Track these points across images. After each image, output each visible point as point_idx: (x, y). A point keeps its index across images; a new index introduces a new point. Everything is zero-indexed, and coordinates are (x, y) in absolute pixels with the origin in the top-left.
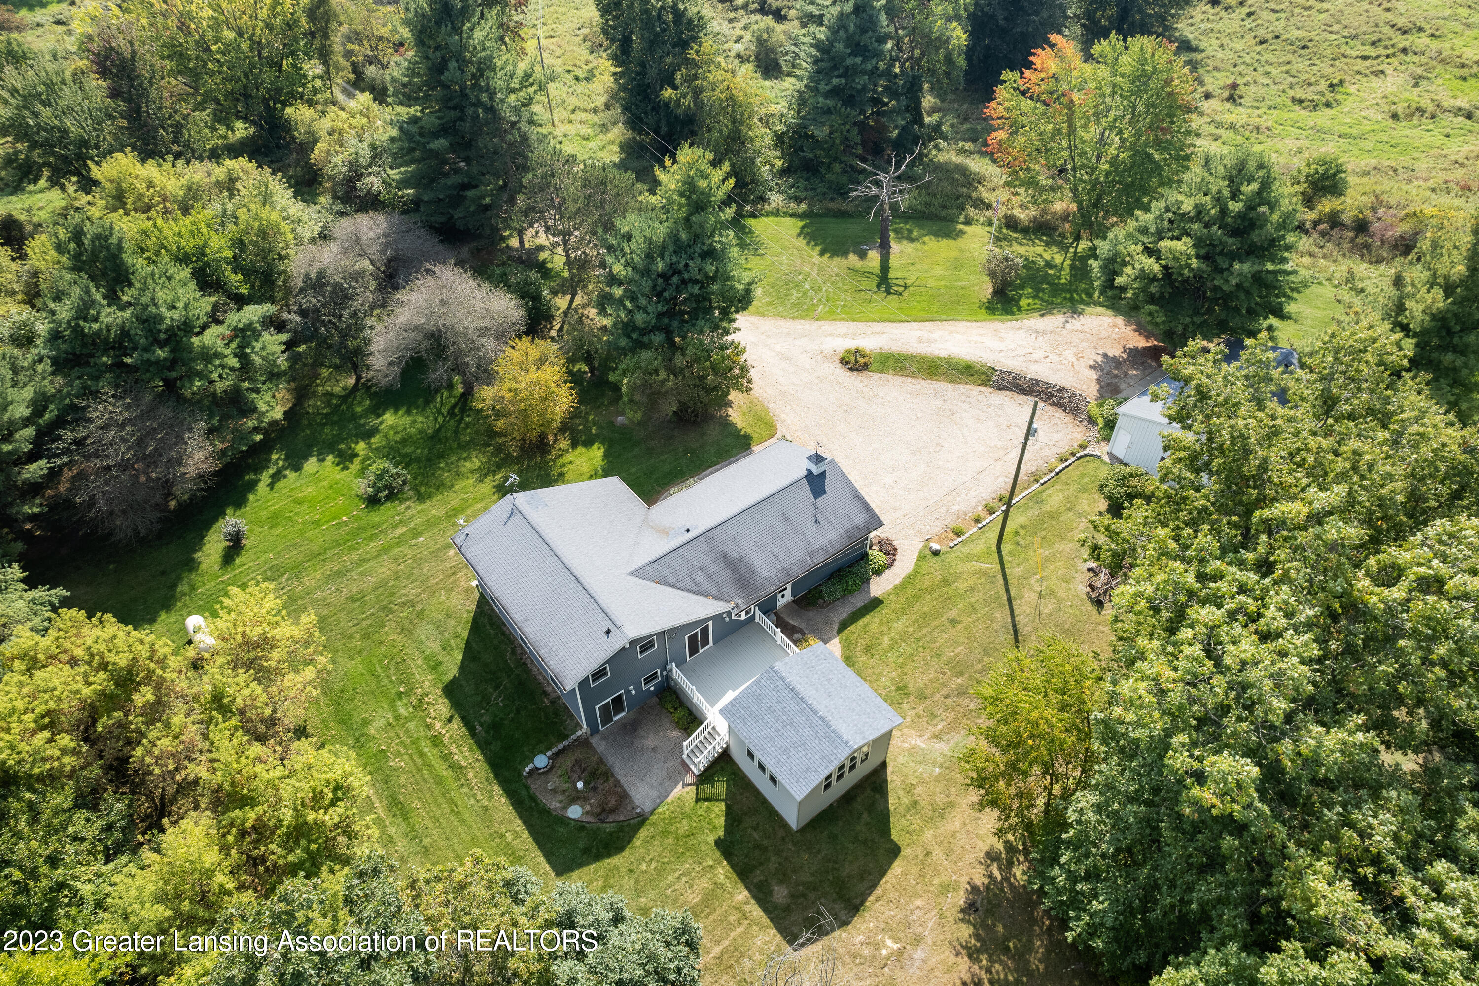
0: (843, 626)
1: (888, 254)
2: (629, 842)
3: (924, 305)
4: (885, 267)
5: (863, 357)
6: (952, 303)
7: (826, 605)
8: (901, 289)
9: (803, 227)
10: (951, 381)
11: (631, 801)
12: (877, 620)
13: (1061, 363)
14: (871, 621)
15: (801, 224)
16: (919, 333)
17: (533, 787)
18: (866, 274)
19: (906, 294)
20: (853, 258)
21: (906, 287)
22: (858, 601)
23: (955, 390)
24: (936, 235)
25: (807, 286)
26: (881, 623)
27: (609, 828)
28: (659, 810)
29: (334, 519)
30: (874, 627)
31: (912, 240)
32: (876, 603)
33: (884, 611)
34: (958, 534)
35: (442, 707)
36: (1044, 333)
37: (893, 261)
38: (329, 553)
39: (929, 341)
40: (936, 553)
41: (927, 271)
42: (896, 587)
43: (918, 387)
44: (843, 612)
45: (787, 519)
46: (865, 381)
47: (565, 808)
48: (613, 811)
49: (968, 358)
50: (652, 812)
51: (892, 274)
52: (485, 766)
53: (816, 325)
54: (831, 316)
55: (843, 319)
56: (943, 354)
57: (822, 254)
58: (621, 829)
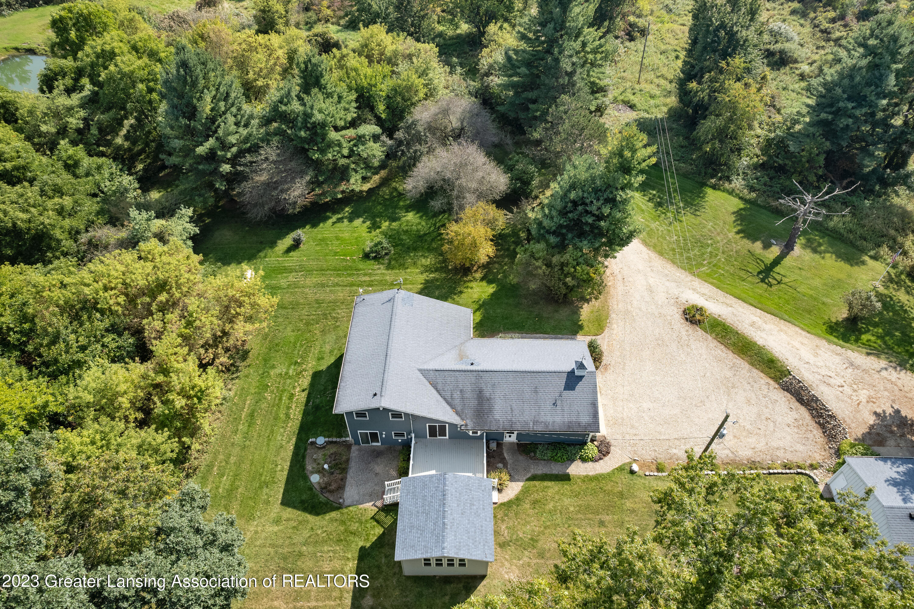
0: (534, 478)
1: (788, 253)
2: (325, 513)
3: (781, 301)
4: (777, 262)
5: (702, 315)
6: (805, 310)
7: (534, 458)
8: (774, 282)
9: (741, 209)
10: (752, 364)
11: (343, 494)
12: (556, 489)
13: (850, 397)
14: (553, 487)
15: (742, 206)
16: (755, 319)
17: (308, 451)
18: (758, 260)
19: (774, 288)
20: (758, 245)
21: (779, 283)
22: (556, 469)
23: (750, 371)
24: (839, 256)
25: (709, 250)
26: (558, 493)
27: (322, 499)
28: (351, 508)
29: (344, 255)
30: (550, 492)
31: (815, 251)
32: (566, 478)
33: (566, 487)
34: (659, 470)
35: (305, 382)
36: (858, 367)
37: (787, 261)
38: (328, 272)
39: (759, 328)
40: (632, 472)
41: (807, 278)
42: (587, 476)
43: (724, 355)
44: (541, 470)
45: (536, 392)
46: (691, 331)
47: (312, 473)
48: (331, 492)
49: (777, 355)
50: (347, 507)
51: (777, 269)
52: (298, 425)
53: (690, 278)
54: (706, 278)
55: (712, 283)
56: (760, 342)
57: (738, 233)
58: (326, 504)
